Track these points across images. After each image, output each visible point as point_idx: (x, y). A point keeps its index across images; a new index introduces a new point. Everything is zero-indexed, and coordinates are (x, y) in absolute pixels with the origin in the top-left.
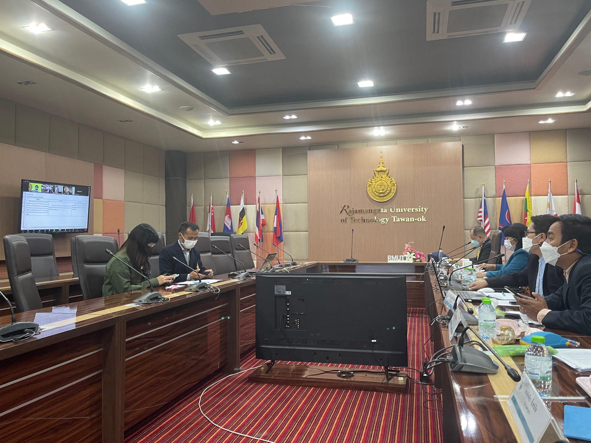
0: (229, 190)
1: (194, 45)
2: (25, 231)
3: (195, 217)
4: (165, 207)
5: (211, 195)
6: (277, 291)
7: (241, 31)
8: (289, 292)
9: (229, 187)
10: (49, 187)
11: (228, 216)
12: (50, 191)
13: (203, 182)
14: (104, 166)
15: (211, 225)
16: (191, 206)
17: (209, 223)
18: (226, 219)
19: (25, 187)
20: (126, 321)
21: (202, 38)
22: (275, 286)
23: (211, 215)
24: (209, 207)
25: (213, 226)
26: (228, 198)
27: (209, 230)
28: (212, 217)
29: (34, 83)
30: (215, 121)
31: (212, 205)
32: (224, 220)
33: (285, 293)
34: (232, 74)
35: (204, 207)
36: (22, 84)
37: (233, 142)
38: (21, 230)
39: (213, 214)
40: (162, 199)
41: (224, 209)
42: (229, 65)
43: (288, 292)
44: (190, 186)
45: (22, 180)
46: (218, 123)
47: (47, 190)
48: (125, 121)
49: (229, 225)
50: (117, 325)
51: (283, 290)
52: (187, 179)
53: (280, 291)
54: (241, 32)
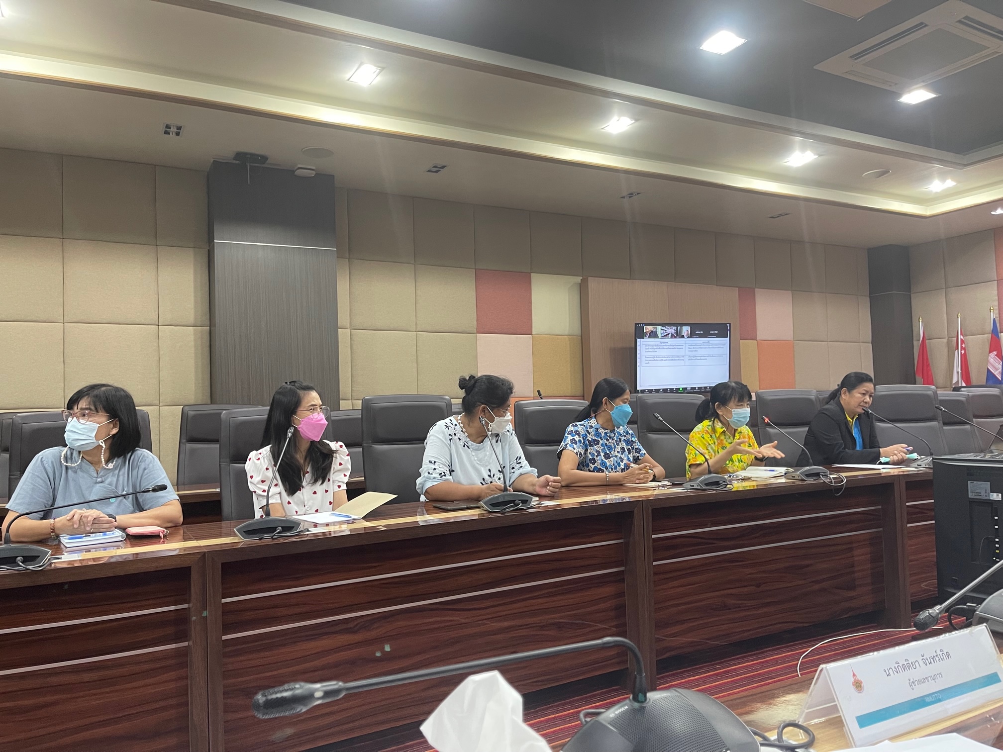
0: (996, 303)
1: (846, 72)
2: (643, 391)
3: (927, 359)
4: (871, 344)
5: (958, 316)
6: (974, 493)
7: (922, 23)
8: (997, 495)
9: (997, 298)
10: (671, 330)
11: (995, 353)
12: (672, 335)
13: (944, 294)
14: (756, 290)
15: (960, 371)
16: (919, 340)
17: (957, 368)
18: (992, 360)
19: (639, 333)
20: (650, 509)
21: (856, 56)
22: (969, 482)
23: (961, 353)
24: (956, 338)
25: (966, 374)
26: (994, 320)
27: (958, 381)
28: (963, 356)
29: (638, 194)
30: (943, 180)
31: (961, 334)
32: (988, 361)
33: (989, 496)
34: (941, 95)
35: (948, 339)
36: (626, 197)
37: (992, 213)
38: (638, 389)
39: (965, 352)
40: (866, 331)
41: (988, 340)
42: (927, 83)
43: (995, 494)
44: (918, 303)
45: (636, 324)
46: (950, 183)
47: (669, 334)
48: (778, 217)
49: (999, 371)
50: (636, 512)
51: (986, 490)
52: (912, 293)
53: (980, 493)
54: (921, 25)
